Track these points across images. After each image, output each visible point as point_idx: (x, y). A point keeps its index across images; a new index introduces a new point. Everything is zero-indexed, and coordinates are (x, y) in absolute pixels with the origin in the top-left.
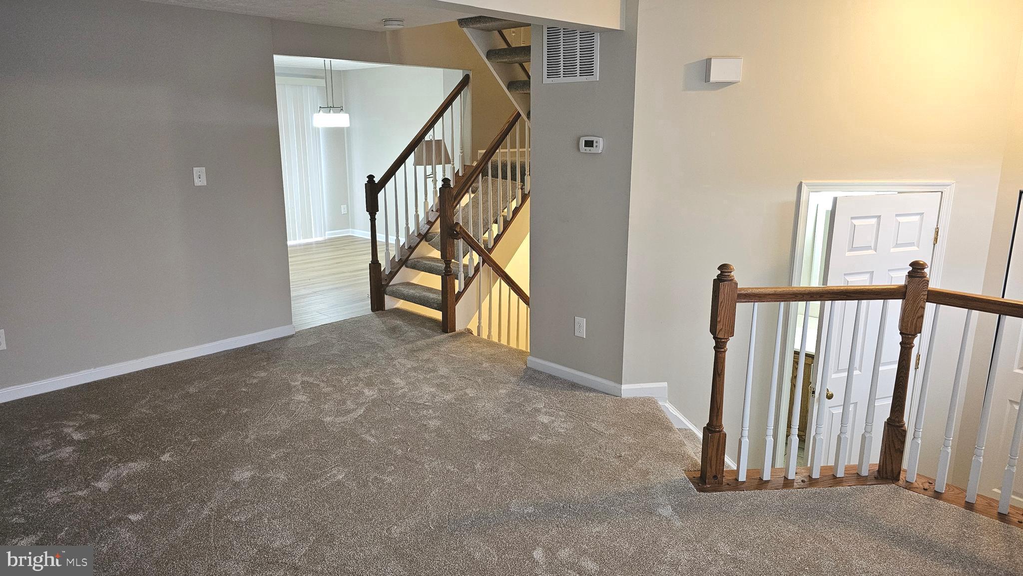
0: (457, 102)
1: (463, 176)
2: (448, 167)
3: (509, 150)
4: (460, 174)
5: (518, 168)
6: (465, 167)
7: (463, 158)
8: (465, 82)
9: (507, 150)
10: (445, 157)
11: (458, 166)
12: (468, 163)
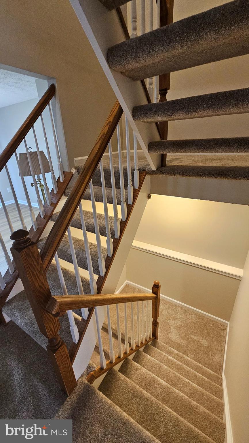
0: (46, 112)
1: (64, 182)
2: (48, 175)
3: (111, 153)
4: (62, 181)
5: (112, 173)
6: (65, 174)
7: (61, 166)
8: (51, 93)
9: (109, 154)
10: (42, 161)
11: (58, 174)
12: (67, 170)
